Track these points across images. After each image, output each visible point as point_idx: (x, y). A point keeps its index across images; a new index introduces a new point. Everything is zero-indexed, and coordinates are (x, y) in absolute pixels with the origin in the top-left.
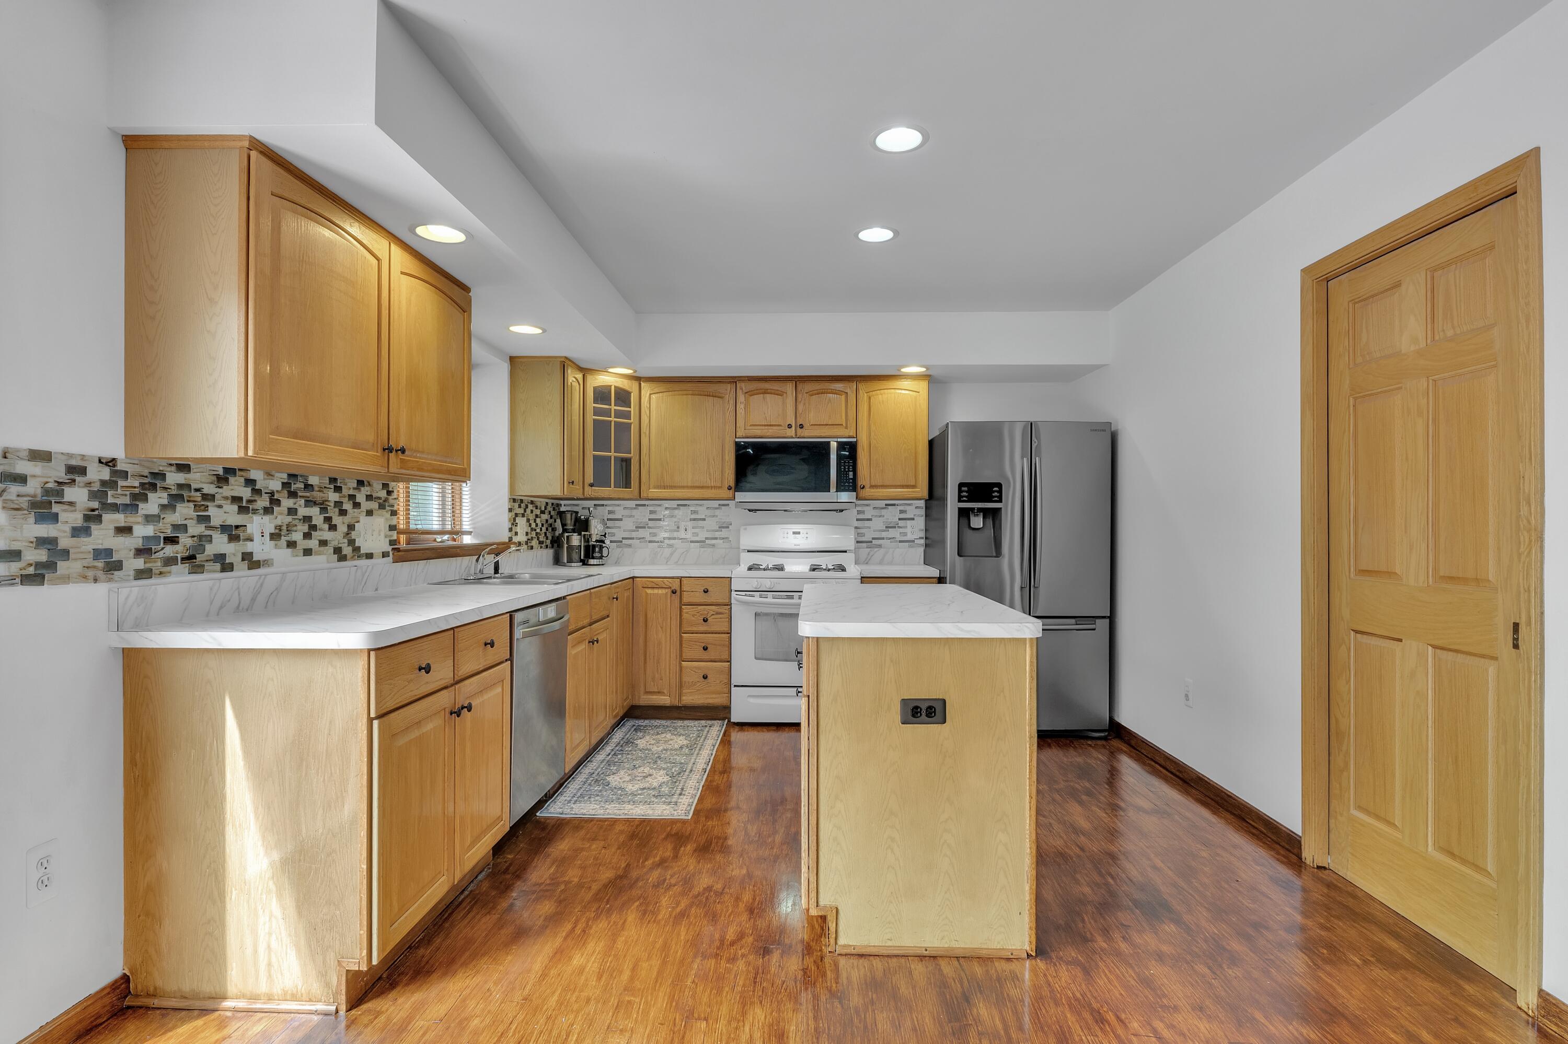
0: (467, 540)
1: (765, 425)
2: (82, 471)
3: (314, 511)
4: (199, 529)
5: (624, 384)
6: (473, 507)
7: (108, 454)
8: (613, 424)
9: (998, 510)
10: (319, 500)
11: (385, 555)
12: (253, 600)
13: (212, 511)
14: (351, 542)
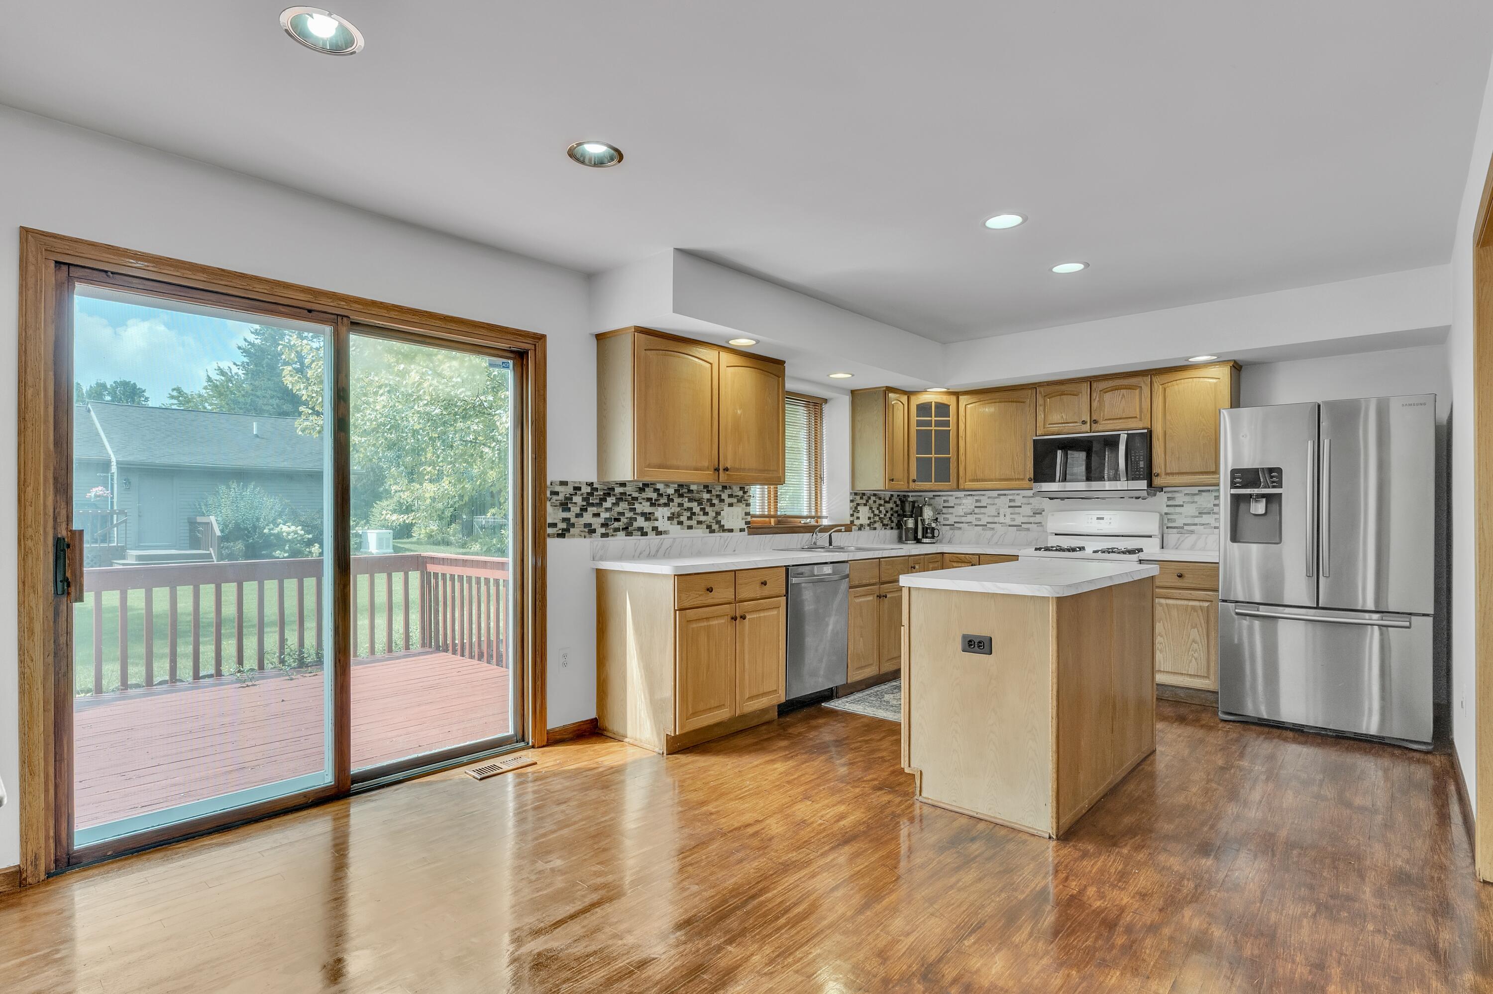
0: (825, 522)
1: (1062, 423)
2: (579, 489)
3: (694, 505)
4: (631, 515)
5: (944, 399)
6: (829, 499)
7: (590, 481)
8: (933, 432)
9: (1279, 496)
10: (697, 498)
11: (742, 530)
12: (657, 551)
13: (637, 506)
14: (718, 522)
